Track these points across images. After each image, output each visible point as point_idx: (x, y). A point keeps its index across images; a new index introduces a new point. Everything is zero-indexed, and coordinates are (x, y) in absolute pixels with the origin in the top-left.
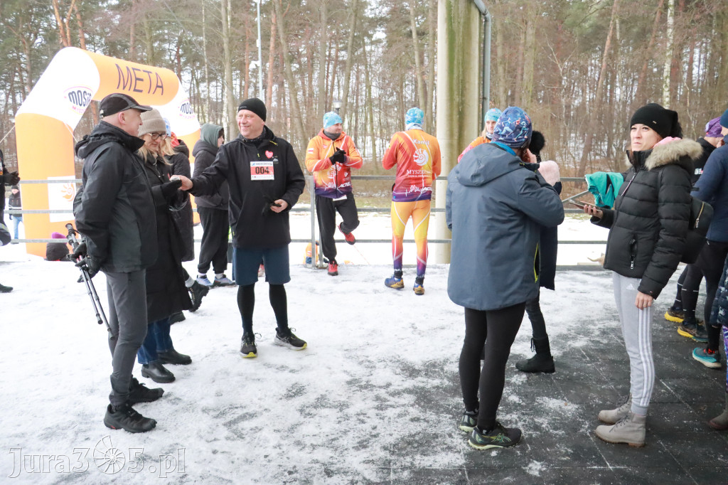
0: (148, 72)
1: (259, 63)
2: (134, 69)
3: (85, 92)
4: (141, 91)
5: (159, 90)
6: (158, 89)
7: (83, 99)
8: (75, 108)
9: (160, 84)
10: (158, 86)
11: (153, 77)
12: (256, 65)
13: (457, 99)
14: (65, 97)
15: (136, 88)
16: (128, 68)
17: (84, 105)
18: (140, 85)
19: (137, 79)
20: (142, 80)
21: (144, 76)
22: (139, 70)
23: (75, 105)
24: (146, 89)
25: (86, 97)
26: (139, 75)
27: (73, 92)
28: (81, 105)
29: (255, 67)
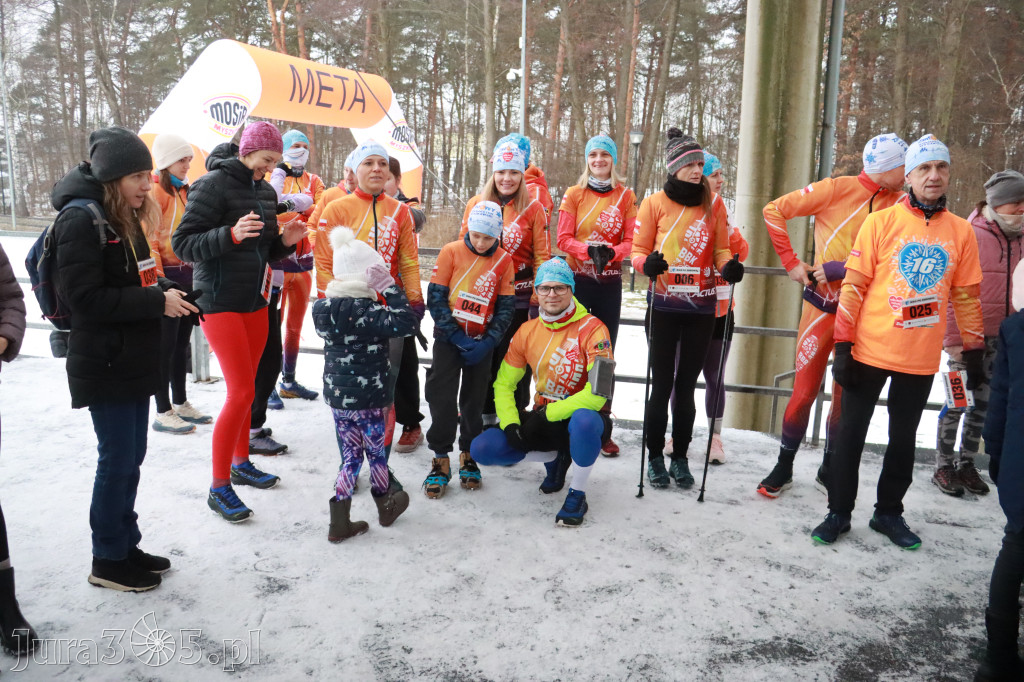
0: (342, 79)
1: (521, 72)
2: (318, 73)
3: (236, 104)
4: (329, 106)
5: (359, 105)
6: (356, 103)
7: (234, 116)
8: (218, 128)
9: (359, 96)
10: (356, 100)
11: (350, 86)
12: (517, 75)
13: (773, 125)
14: (205, 112)
15: (321, 101)
16: (309, 72)
17: (234, 124)
18: (326, 97)
19: (322, 88)
20: (331, 89)
21: (336, 84)
22: (328, 75)
23: (219, 123)
24: (337, 104)
25: (238, 112)
26: (326, 81)
27: (219, 104)
28: (228, 123)
29: (514, 77)
